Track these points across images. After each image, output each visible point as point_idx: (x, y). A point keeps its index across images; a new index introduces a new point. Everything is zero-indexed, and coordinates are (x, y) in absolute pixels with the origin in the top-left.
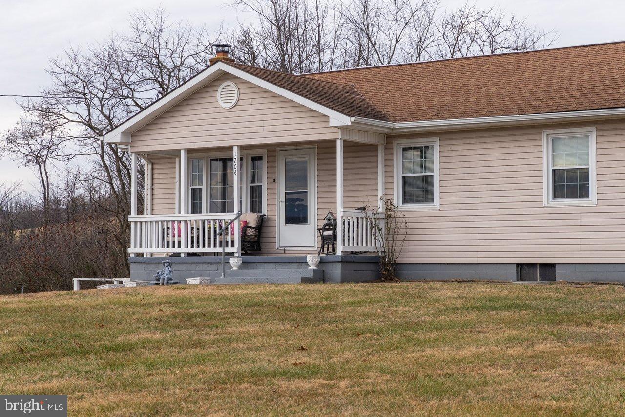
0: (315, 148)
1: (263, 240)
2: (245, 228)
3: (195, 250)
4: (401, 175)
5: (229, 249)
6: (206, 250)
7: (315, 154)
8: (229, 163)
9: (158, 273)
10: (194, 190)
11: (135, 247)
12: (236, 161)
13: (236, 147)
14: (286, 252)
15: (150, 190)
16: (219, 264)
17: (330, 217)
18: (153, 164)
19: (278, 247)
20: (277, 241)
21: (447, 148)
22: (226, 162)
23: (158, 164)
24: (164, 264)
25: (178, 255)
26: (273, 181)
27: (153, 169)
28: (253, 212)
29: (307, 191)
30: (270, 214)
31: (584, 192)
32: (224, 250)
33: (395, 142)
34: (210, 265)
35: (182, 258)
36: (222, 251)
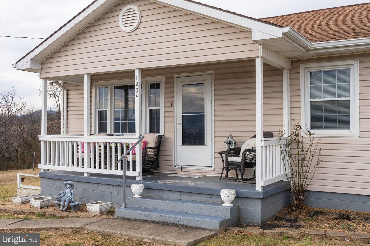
0: (212, 74)
1: (161, 158)
2: (145, 150)
3: (97, 171)
4: (309, 100)
5: (130, 173)
6: (108, 172)
7: (212, 79)
9: (60, 194)
10: (100, 112)
11: (45, 164)
12: (138, 84)
13: (138, 70)
14: (183, 170)
15: (65, 112)
16: (120, 187)
17: (230, 141)
18: (68, 91)
19: (175, 165)
20: (174, 158)
22: (129, 88)
23: (72, 90)
24: (66, 186)
25: (82, 174)
26: (170, 104)
27: (68, 95)
28: (151, 132)
29: (204, 115)
30: (167, 134)
32: (125, 173)
33: (302, 67)
34: (111, 186)
35: (85, 178)
36: (123, 174)
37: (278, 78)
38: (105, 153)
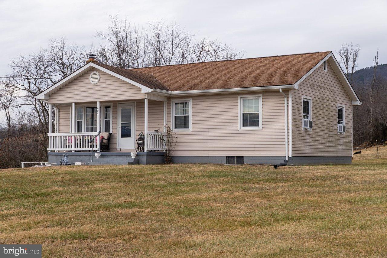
0: (135, 103)
1: (110, 145)
2: (102, 139)
3: (79, 149)
4: (174, 115)
5: (95, 149)
6: (84, 149)
7: (135, 105)
8: (95, 109)
9: (62, 160)
10: (78, 122)
11: (51, 148)
12: (98, 108)
13: (98, 102)
14: (121, 150)
15: (58, 121)
16: (90, 156)
17: (141, 134)
18: (59, 109)
19: (118, 148)
20: (117, 145)
21: (196, 103)
22: (93, 109)
23: (62, 109)
24: (64, 156)
25: (71, 151)
26: (115, 117)
27: (59, 112)
28: (106, 132)
29: (131, 123)
30: (114, 133)
31: (256, 124)
32: (92, 149)
33: (172, 100)
34: (86, 156)
35: (73, 153)
36: (91, 150)
37: (161, 105)
38: (80, 144)
